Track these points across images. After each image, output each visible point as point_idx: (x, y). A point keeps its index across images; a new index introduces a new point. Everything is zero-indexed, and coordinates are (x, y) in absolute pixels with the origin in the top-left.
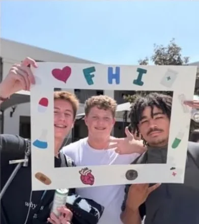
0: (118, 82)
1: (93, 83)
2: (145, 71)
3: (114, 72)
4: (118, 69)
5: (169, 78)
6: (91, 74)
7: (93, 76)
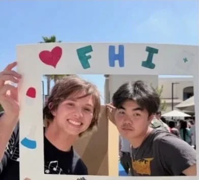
0: (122, 64)
1: (89, 67)
2: (156, 51)
3: (117, 52)
4: (121, 48)
5: (186, 60)
6: (87, 55)
7: (90, 57)
